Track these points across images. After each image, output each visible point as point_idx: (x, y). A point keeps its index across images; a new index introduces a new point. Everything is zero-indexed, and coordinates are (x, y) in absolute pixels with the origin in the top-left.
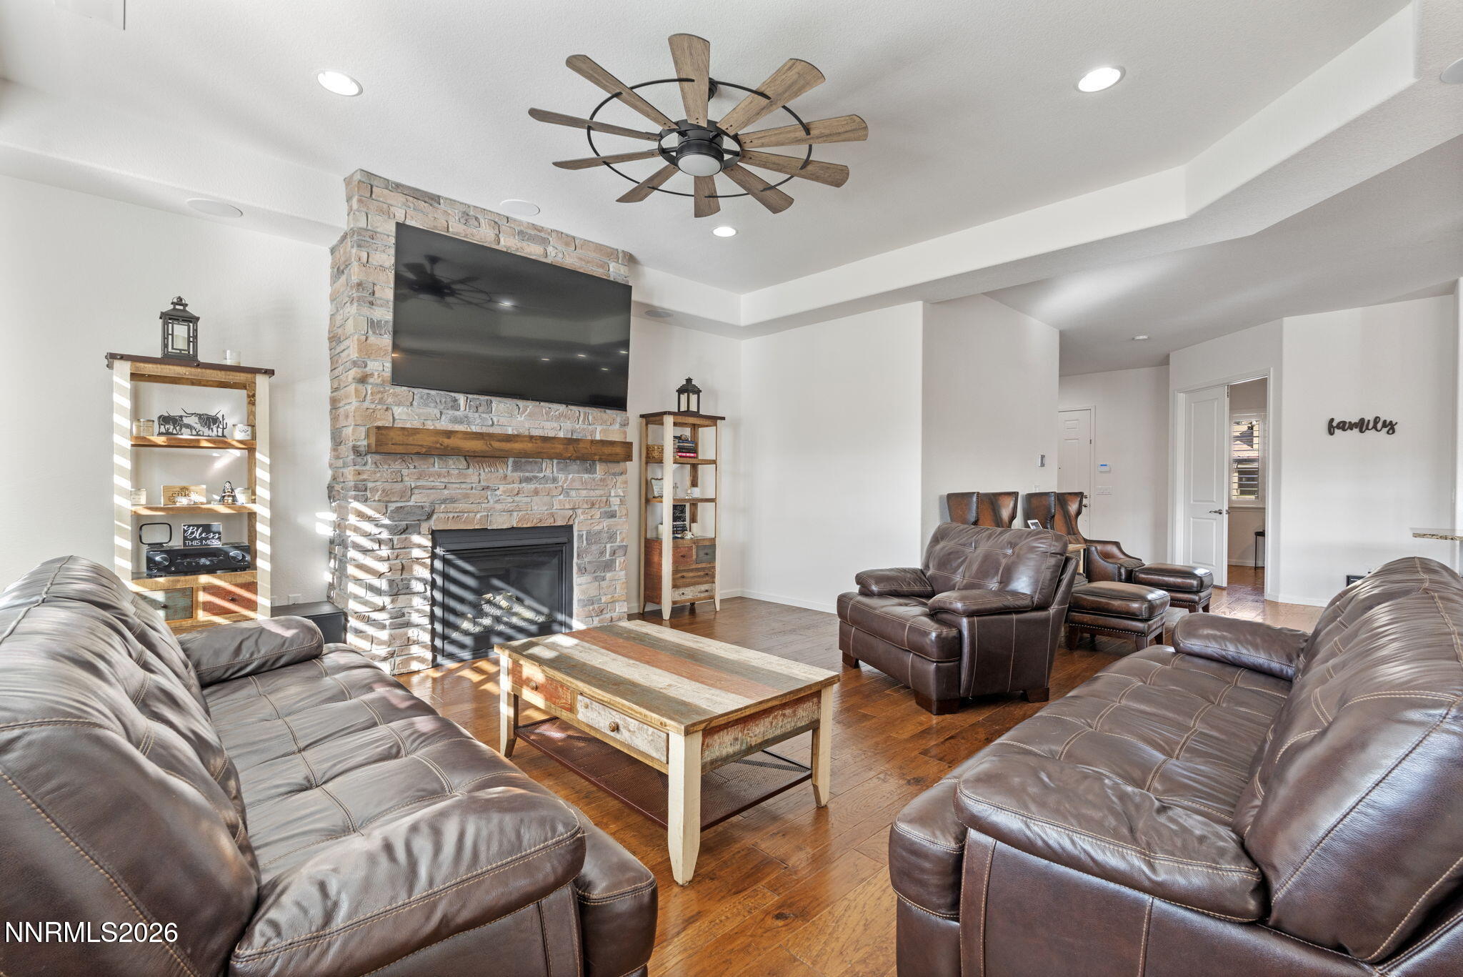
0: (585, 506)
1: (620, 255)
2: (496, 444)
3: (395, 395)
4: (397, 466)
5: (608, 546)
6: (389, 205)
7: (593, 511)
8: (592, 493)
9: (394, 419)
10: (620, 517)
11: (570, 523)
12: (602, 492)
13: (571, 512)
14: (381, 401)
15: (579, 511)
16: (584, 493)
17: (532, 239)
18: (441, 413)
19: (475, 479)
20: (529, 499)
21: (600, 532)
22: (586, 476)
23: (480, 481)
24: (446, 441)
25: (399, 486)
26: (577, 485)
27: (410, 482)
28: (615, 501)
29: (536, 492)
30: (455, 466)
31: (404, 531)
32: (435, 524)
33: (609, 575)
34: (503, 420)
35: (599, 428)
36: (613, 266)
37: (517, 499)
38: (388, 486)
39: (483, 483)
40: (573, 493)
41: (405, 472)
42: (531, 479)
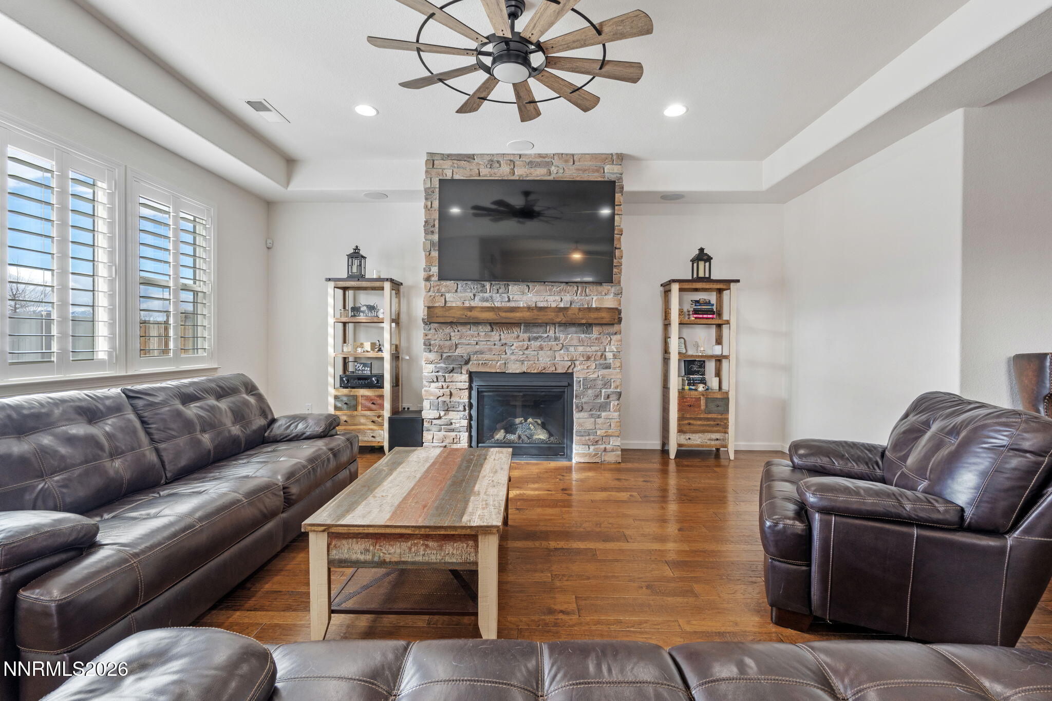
0: (582, 359)
1: (615, 157)
2: (503, 314)
3: (446, 286)
4: (448, 330)
5: (603, 391)
6: (443, 169)
7: (589, 363)
8: (588, 349)
9: (446, 302)
10: (615, 368)
11: (570, 371)
12: (597, 348)
13: (569, 363)
14: (439, 291)
15: (577, 363)
16: (581, 349)
17: (538, 165)
18: (474, 295)
19: (497, 338)
20: (536, 353)
21: (595, 380)
22: (583, 336)
23: (500, 340)
24: (469, 314)
25: (448, 343)
26: (575, 342)
27: (455, 340)
28: (609, 355)
29: (541, 348)
30: (483, 330)
31: (452, 371)
32: (472, 367)
33: (603, 414)
34: (516, 297)
35: (595, 298)
36: (608, 168)
37: (526, 352)
38: (442, 343)
39: (503, 341)
40: (572, 349)
41: (452, 334)
42: (537, 338)
